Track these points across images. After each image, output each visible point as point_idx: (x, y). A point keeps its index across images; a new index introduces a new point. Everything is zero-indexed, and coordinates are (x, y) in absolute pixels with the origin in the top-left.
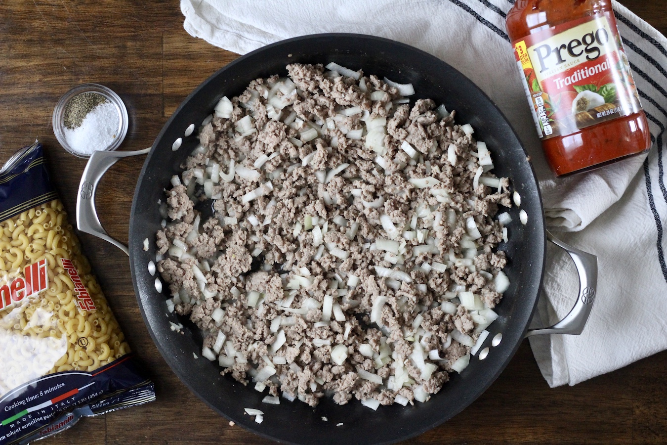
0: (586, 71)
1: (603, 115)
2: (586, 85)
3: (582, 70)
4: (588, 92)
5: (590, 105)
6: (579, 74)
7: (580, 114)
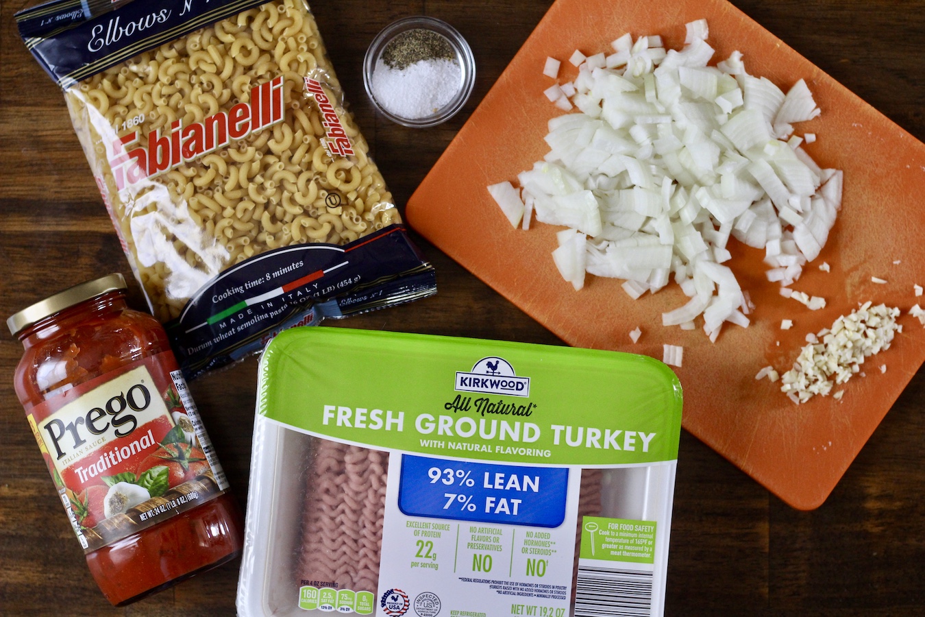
0: (117, 453)
1: (150, 515)
2: (119, 475)
3: (111, 453)
4: (123, 484)
5: (129, 503)
6: (107, 459)
7: (116, 517)
